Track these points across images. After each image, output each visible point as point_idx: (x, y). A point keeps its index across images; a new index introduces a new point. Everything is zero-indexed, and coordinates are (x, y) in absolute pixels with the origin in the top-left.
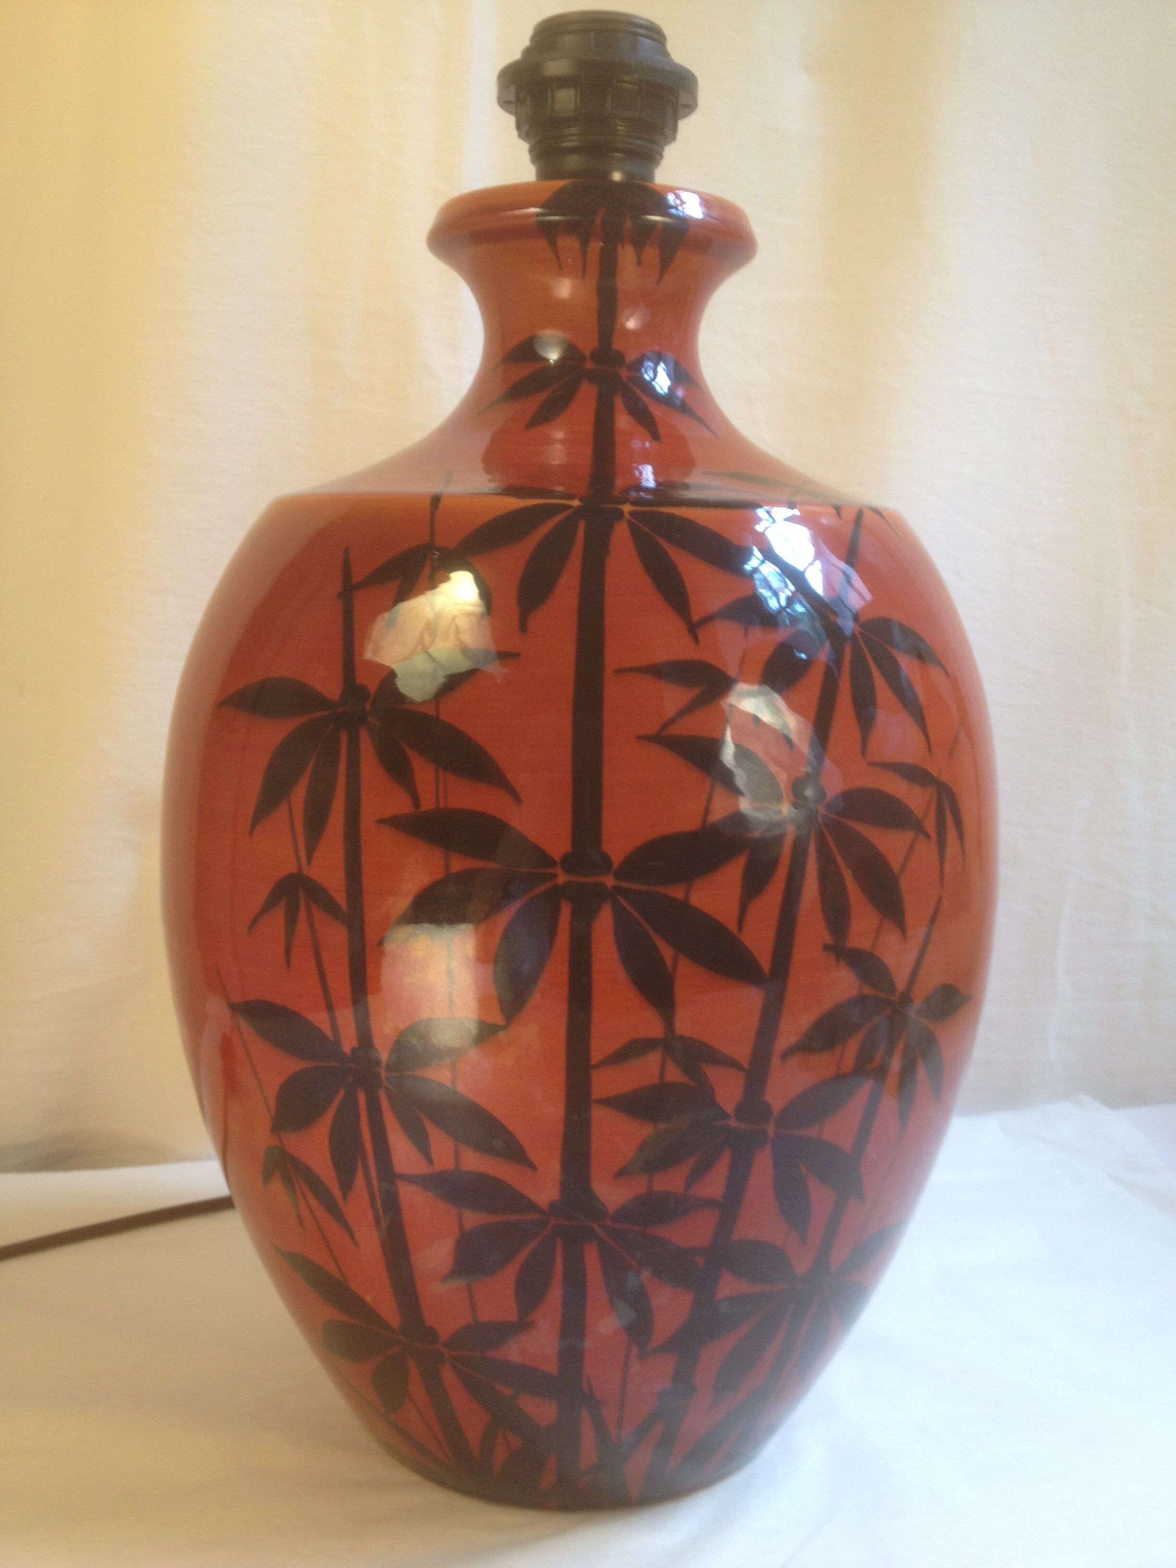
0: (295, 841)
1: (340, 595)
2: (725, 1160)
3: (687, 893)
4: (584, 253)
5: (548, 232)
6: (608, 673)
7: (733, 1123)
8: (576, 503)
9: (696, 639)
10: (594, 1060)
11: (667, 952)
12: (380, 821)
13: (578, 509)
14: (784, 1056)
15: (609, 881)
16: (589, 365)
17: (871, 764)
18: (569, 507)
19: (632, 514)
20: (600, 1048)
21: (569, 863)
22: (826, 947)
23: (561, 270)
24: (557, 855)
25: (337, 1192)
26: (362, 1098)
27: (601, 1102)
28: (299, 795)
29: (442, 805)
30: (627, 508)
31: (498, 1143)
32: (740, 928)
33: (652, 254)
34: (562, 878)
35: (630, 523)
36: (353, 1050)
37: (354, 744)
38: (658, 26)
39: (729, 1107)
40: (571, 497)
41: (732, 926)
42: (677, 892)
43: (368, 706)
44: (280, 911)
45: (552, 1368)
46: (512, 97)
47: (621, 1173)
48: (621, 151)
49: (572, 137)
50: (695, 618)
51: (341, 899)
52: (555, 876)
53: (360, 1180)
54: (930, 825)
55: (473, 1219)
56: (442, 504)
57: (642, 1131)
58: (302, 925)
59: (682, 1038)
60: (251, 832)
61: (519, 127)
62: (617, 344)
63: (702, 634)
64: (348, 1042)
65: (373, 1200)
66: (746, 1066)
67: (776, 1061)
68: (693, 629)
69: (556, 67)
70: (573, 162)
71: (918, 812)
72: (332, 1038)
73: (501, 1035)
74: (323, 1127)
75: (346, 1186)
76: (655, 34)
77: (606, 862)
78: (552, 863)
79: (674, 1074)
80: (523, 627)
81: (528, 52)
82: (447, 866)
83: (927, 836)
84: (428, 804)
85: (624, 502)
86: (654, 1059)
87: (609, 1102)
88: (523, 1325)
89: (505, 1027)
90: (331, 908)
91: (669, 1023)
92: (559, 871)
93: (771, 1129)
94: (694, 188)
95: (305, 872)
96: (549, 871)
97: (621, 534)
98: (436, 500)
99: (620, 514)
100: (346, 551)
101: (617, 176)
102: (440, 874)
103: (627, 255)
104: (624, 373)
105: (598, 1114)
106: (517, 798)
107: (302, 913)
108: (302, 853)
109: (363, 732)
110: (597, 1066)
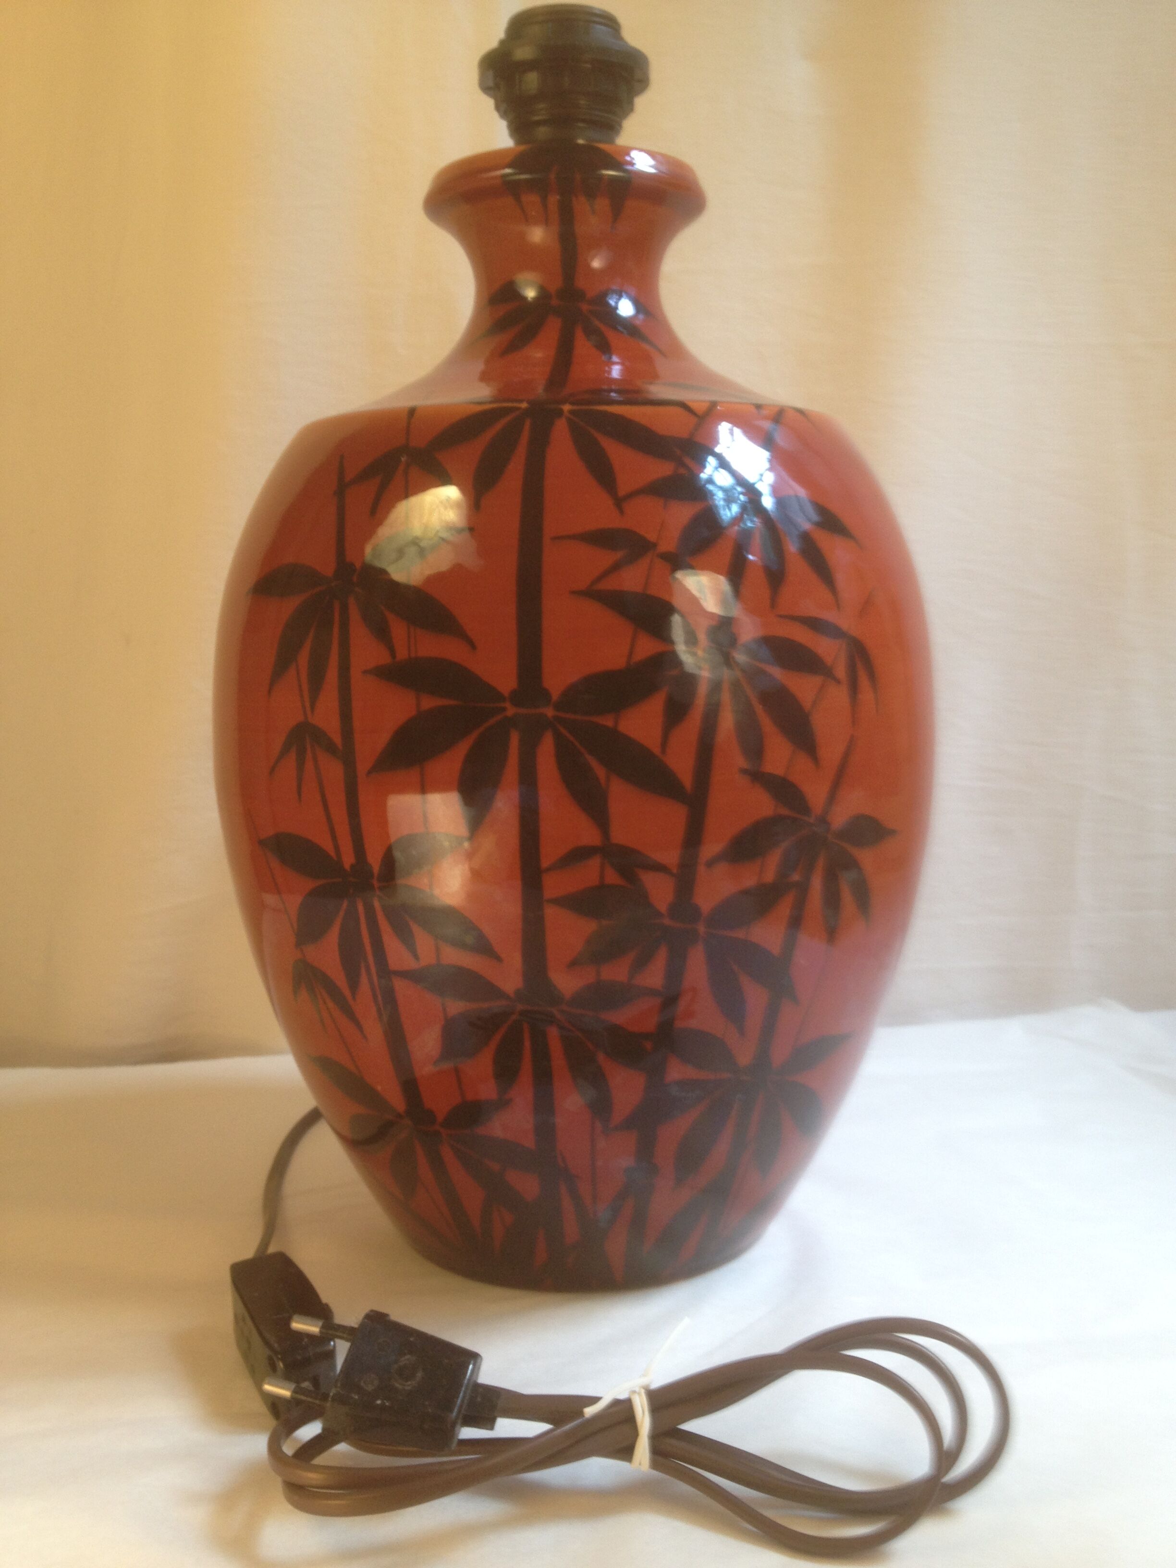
0: (301, 690)
1: (336, 493)
2: (661, 957)
3: (616, 722)
4: (545, 206)
5: (511, 188)
6: (546, 540)
7: (667, 921)
8: (524, 405)
9: (621, 511)
10: (545, 863)
11: (600, 771)
12: (365, 672)
13: (526, 410)
14: (710, 864)
15: (550, 712)
16: (555, 303)
17: (781, 616)
18: (518, 409)
19: (572, 412)
20: (549, 854)
21: (517, 698)
22: (744, 771)
23: (527, 220)
24: (506, 692)
25: (347, 992)
26: (361, 908)
27: (551, 901)
28: (303, 658)
29: (413, 655)
30: (567, 408)
31: (470, 939)
32: (664, 752)
33: (602, 204)
34: (511, 711)
35: (568, 419)
36: (352, 866)
37: (345, 609)
38: (612, 15)
39: (662, 907)
40: (521, 401)
41: (657, 750)
42: (608, 721)
43: (355, 579)
44: (293, 755)
45: (529, 1142)
46: (491, 83)
47: (573, 964)
48: (584, 121)
49: (542, 110)
50: (622, 492)
51: (338, 740)
52: (504, 709)
53: (364, 980)
54: (840, 672)
55: (456, 1007)
56: (417, 414)
57: (589, 926)
58: (309, 765)
59: (617, 846)
60: (268, 693)
61: (497, 108)
62: (581, 283)
63: (626, 507)
64: (348, 860)
65: (375, 996)
66: (675, 871)
67: (702, 869)
68: (619, 503)
69: (523, 53)
70: (543, 133)
71: (828, 660)
72: (335, 859)
73: (467, 845)
74: (333, 936)
75: (354, 985)
76: (610, 22)
77: (545, 695)
78: (502, 699)
79: (612, 877)
80: (478, 507)
81: (502, 43)
82: (419, 705)
83: (838, 682)
84: (402, 654)
85: (565, 403)
86: (595, 862)
87: (559, 902)
88: (503, 1103)
89: (470, 839)
90: (331, 748)
91: (605, 833)
92: (508, 705)
93: (701, 929)
94: (645, 147)
95: (310, 720)
96: (503, 705)
97: (561, 431)
98: (413, 411)
99: (560, 413)
100: (342, 457)
101: (581, 141)
102: (413, 712)
103: (581, 204)
104: (585, 307)
105: (551, 912)
106: (472, 645)
107: (309, 754)
108: (308, 704)
109: (351, 601)
110: (548, 870)
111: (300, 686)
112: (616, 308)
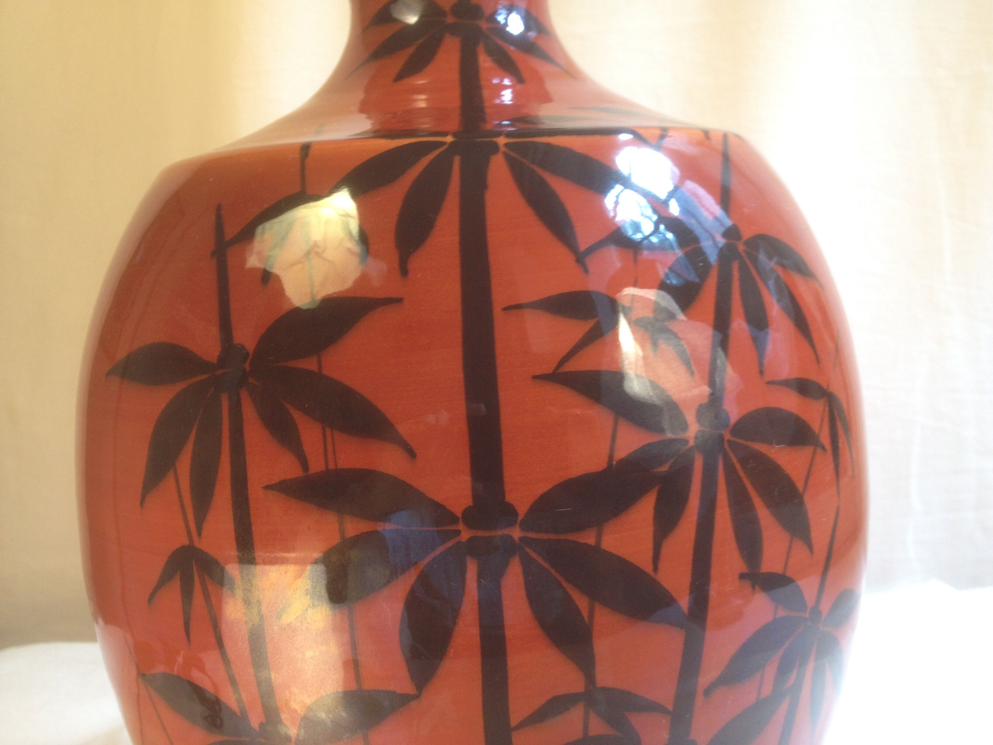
0: (185, 514)
1: (213, 254)
3: (599, 537)
6: (497, 311)
8: (449, 139)
9: (584, 269)
10: (514, 720)
11: (582, 602)
12: (268, 488)
13: (452, 144)
14: (708, 693)
15: (516, 533)
16: (450, 20)
17: (769, 383)
18: (443, 143)
19: (506, 145)
20: (520, 708)
21: (471, 517)
22: (742, 576)
24: (458, 511)
28: (185, 463)
29: (332, 466)
30: (502, 141)
32: (656, 569)
34: (465, 535)
35: (506, 156)
36: (261, 725)
37: (236, 406)
40: (445, 134)
41: (648, 568)
42: (589, 538)
43: (249, 367)
44: (176, 585)
50: (581, 248)
52: (459, 533)
54: (825, 438)
56: (312, 152)
58: (198, 600)
59: (604, 690)
60: (142, 504)
63: (590, 261)
64: (256, 718)
66: (670, 708)
67: (698, 700)
68: (581, 259)
71: (813, 425)
73: (413, 704)
77: (509, 511)
78: (454, 519)
79: (598, 727)
80: (404, 271)
82: (342, 532)
83: (823, 448)
84: (316, 465)
85: (499, 134)
89: (417, 697)
90: (226, 580)
91: (590, 678)
92: (461, 526)
95: (197, 544)
96: (453, 527)
97: (498, 168)
98: (306, 148)
99: (495, 148)
100: (219, 208)
102: (336, 540)
104: (483, 24)
106: (412, 453)
107: (197, 588)
108: (192, 525)
109: (245, 395)
110: (517, 727)
111: (180, 496)
112: (506, 25)
